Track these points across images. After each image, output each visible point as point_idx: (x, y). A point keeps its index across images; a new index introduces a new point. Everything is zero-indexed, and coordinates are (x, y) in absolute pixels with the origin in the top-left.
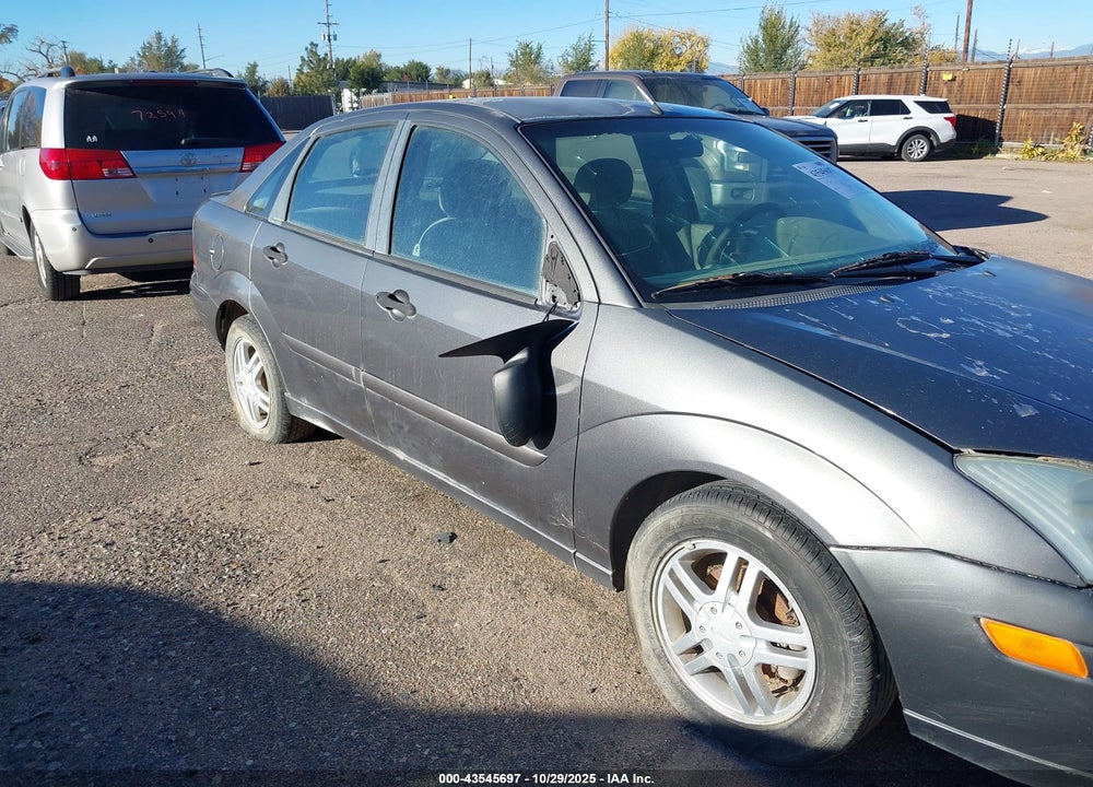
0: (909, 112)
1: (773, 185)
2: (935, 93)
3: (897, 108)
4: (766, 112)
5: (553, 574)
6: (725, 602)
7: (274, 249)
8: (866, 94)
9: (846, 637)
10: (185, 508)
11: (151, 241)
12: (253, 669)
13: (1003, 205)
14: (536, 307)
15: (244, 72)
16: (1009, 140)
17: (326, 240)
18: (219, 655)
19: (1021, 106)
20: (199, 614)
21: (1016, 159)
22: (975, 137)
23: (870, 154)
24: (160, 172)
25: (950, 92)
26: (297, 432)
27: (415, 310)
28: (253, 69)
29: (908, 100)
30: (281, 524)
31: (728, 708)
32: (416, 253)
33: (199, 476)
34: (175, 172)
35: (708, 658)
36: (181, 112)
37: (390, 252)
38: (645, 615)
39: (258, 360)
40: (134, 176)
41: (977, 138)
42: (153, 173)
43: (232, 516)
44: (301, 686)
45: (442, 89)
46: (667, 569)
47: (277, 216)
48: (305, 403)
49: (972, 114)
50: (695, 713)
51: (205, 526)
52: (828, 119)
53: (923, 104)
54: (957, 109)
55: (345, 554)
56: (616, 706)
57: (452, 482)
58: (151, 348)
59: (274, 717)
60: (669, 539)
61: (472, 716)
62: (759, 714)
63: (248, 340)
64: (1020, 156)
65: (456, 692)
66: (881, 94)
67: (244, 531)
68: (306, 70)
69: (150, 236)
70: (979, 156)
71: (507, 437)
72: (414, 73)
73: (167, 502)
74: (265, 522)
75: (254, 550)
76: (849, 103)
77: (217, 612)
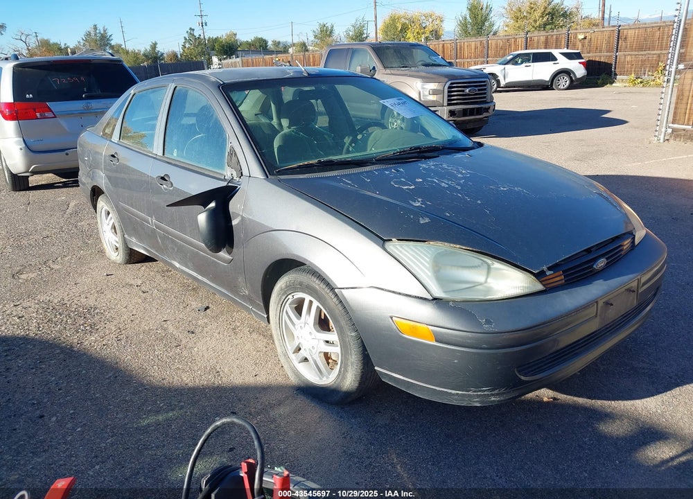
0: (556, 59)
1: (452, 108)
2: (574, 47)
3: (549, 57)
4: (450, 64)
5: (255, 324)
6: (305, 323)
7: (113, 156)
8: (532, 49)
9: (349, 334)
10: (66, 299)
11: (67, 154)
12: (84, 372)
13: (603, 116)
14: (225, 180)
15: (149, 48)
16: (621, 75)
17: (137, 150)
18: (68, 366)
19: (627, 53)
20: (61, 348)
21: (625, 86)
22: (599, 74)
23: (533, 86)
24: (73, 114)
25: (583, 46)
26: (134, 258)
27: (172, 184)
28: (154, 46)
29: (556, 52)
30: (117, 304)
31: (313, 378)
32: (175, 154)
33: (78, 282)
34: (82, 113)
35: (303, 353)
36: (82, 78)
37: (164, 154)
38: (278, 334)
39: (111, 218)
40: (55, 117)
41: (601, 74)
42: (69, 114)
43: (91, 302)
44: (108, 379)
45: (271, 54)
46: (285, 310)
47: (115, 138)
48: (134, 240)
49: (597, 59)
50: (300, 382)
51: (75, 306)
52: (506, 66)
53: (564, 54)
54: (587, 56)
55: (146, 318)
56: (265, 382)
57: (200, 277)
58: (65, 216)
59: (89, 393)
60: (283, 295)
61: (190, 389)
62: (324, 379)
63: (106, 208)
64: (627, 85)
65: (185, 379)
66: (541, 48)
67: (95, 308)
68: (187, 45)
69: (67, 151)
70: (602, 85)
71: (206, 245)
72: (258, 44)
73: (56, 296)
74: (108, 304)
75: (99, 317)
76: (519, 55)
77: (72, 347)
